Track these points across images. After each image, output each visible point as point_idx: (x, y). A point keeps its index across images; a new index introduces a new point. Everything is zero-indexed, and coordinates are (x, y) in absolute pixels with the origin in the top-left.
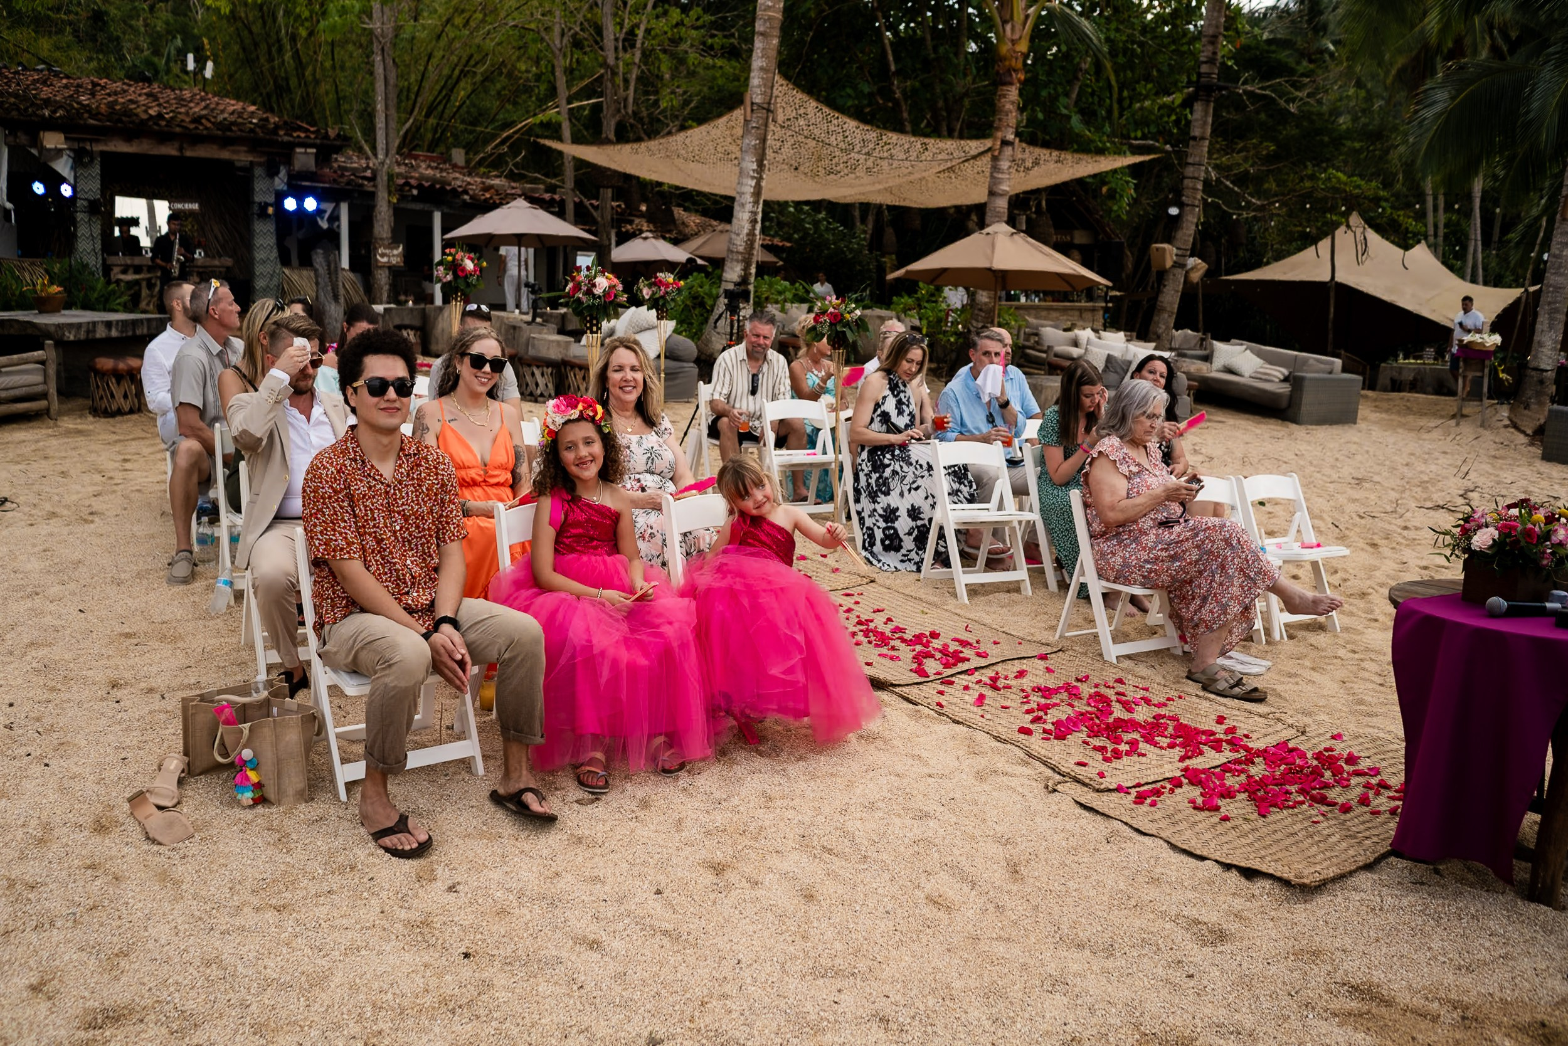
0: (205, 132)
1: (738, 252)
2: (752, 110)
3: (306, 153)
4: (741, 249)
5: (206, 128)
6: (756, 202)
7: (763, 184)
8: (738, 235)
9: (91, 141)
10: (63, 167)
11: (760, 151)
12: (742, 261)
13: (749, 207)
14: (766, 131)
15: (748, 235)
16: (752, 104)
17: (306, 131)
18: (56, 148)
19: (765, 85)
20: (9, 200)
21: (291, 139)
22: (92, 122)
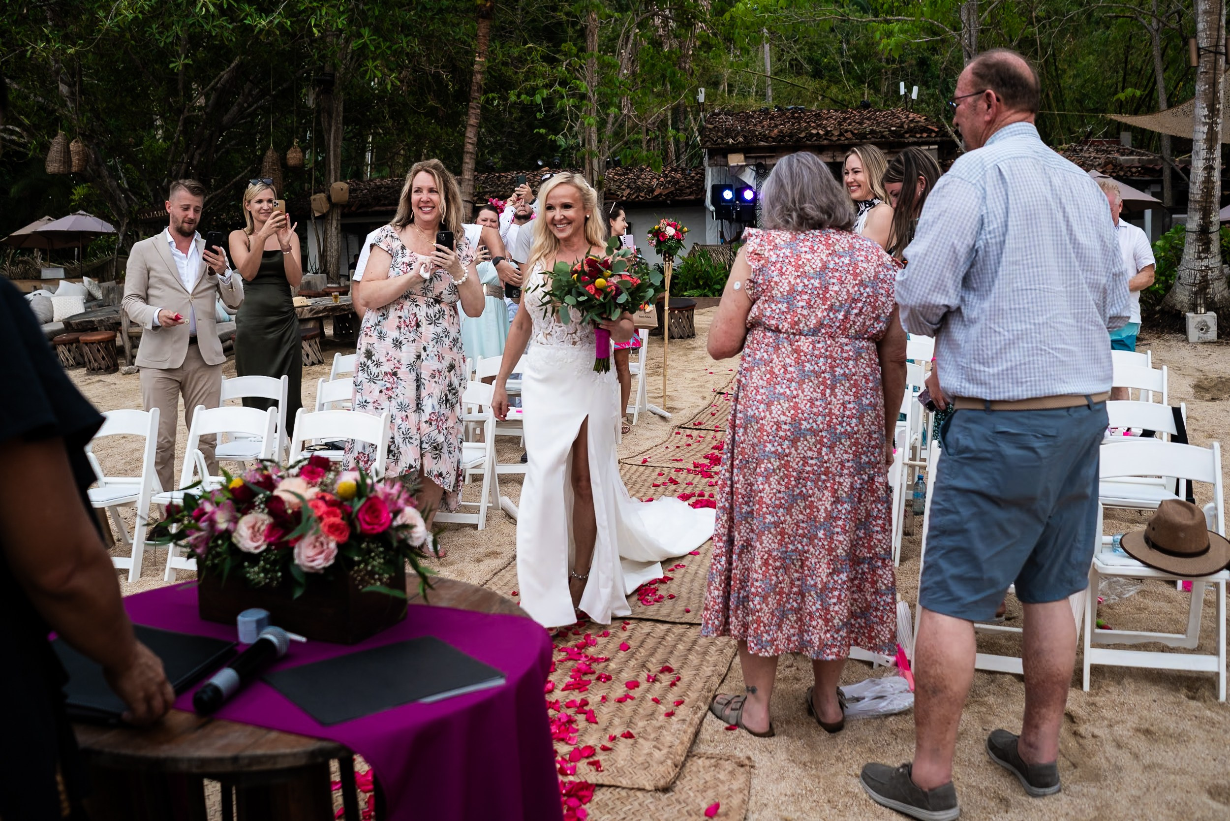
0: (846, 142)
1: (1195, 201)
2: (1199, 56)
3: (929, 149)
4: (1198, 197)
5: (847, 139)
6: (1211, 149)
7: (1219, 128)
8: (1195, 183)
9: (764, 157)
10: (749, 177)
11: (1210, 96)
12: (1200, 209)
13: (1203, 154)
14: (1215, 74)
15: (1204, 182)
16: (1199, 49)
17: (933, 131)
18: (738, 166)
19: (1210, 28)
20: (713, 203)
21: (916, 140)
22: (762, 143)
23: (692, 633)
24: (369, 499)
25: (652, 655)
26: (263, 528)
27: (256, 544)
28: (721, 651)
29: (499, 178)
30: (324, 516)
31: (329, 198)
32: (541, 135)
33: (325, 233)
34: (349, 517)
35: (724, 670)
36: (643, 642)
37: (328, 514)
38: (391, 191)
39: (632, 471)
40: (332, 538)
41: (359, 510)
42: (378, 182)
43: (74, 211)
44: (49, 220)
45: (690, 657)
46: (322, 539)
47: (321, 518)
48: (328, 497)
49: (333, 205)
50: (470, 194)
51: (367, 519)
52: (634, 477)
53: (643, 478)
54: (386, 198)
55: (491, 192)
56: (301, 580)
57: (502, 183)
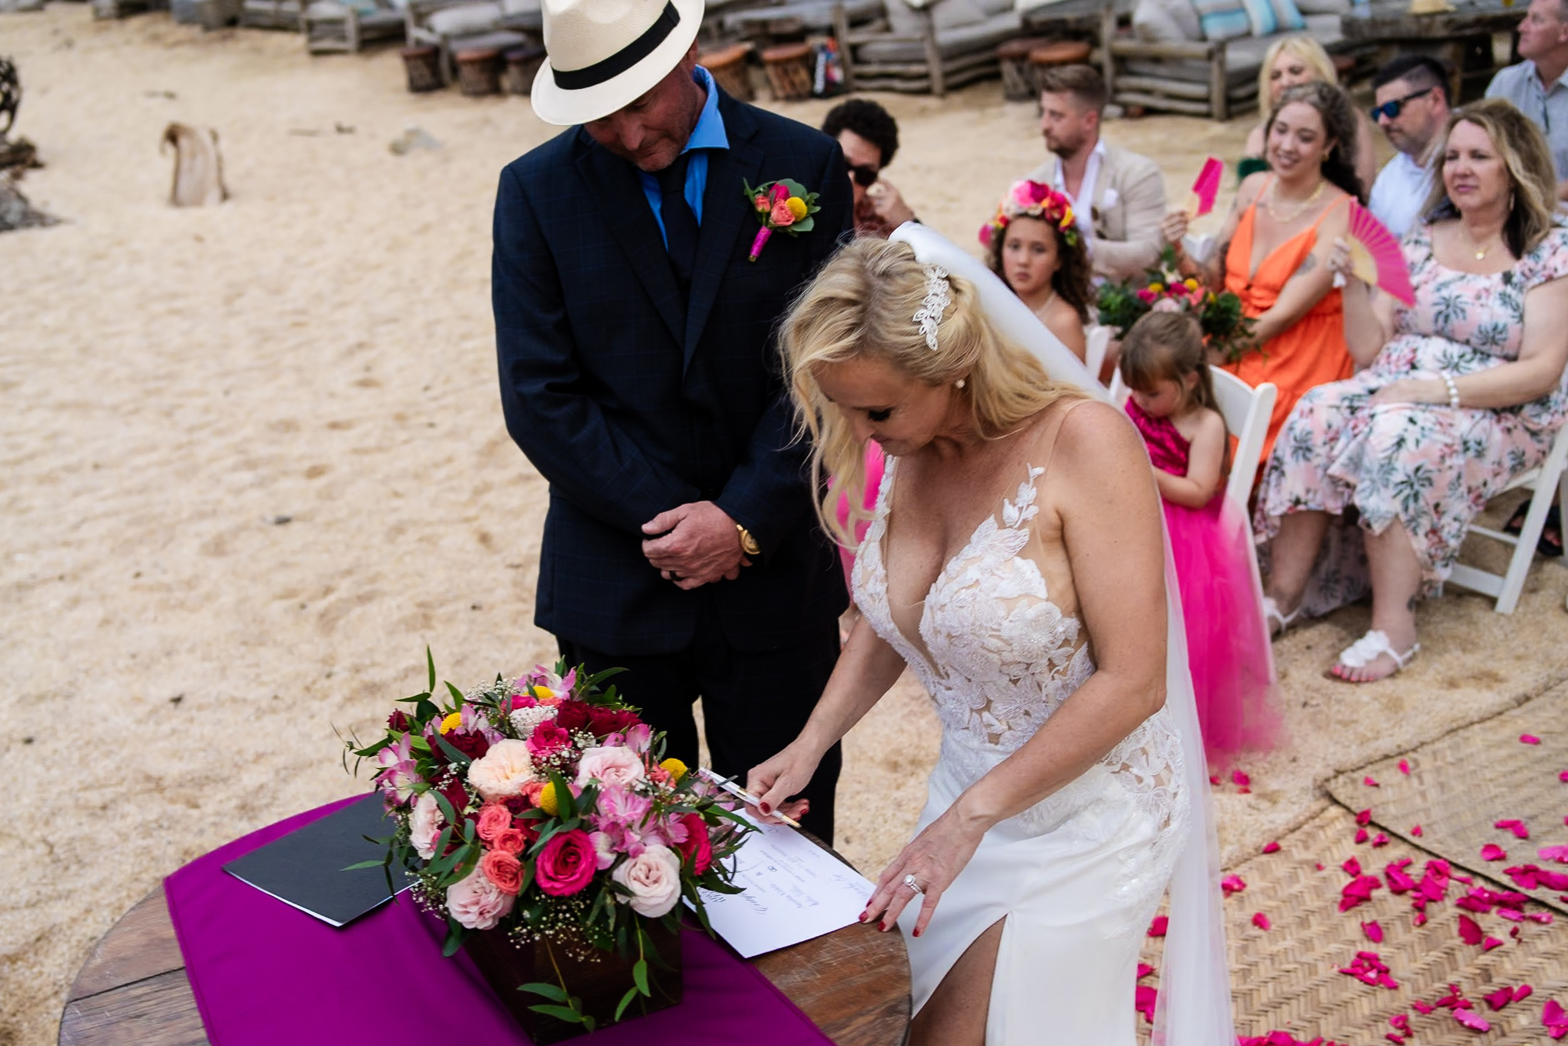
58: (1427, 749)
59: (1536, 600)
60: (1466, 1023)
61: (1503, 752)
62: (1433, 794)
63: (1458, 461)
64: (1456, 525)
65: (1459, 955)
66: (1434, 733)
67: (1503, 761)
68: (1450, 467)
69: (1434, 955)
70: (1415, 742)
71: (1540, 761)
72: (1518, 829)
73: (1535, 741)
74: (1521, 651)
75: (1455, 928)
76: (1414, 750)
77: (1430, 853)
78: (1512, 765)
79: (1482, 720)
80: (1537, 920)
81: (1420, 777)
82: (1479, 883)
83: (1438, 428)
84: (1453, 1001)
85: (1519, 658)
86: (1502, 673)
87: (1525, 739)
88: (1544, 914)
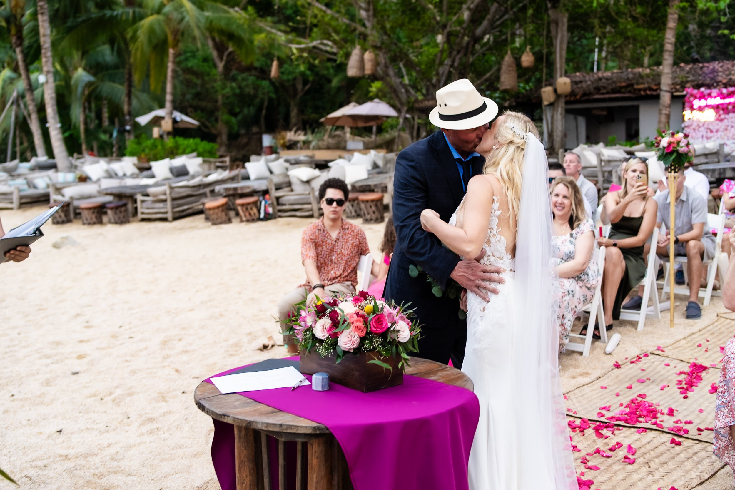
23: (700, 446)
24: (377, 315)
25: (658, 457)
26: (328, 326)
27: (323, 334)
28: (713, 463)
29: (702, 68)
30: (354, 322)
31: (555, 91)
32: (724, 35)
33: (552, 117)
34: (366, 322)
35: (707, 477)
36: (656, 447)
37: (357, 321)
38: (610, 82)
39: (725, 324)
40: (356, 333)
41: (371, 319)
42: (600, 74)
43: (371, 99)
44: (355, 106)
45: (686, 463)
46: (351, 333)
47: (353, 323)
48: (361, 312)
49: (558, 96)
50: (669, 85)
51: (375, 325)
52: (723, 329)
53: (731, 329)
54: (605, 88)
55: (692, 81)
56: (341, 355)
57: (704, 73)
58: (571, 393)
59: (595, 352)
60: (605, 455)
61: (596, 392)
62: (577, 404)
63: (567, 298)
64: (570, 322)
65: (597, 441)
66: (573, 389)
67: (597, 394)
68: (565, 300)
69: (589, 443)
70: (568, 391)
71: (608, 392)
72: (607, 409)
73: (606, 388)
74: (594, 367)
75: (594, 435)
76: (568, 393)
77: (580, 418)
78: (600, 394)
79: (587, 384)
80: (619, 430)
81: (571, 400)
82: (598, 423)
83: (560, 286)
84: (598, 451)
85: (593, 369)
86: (590, 372)
87: (602, 388)
88: (621, 428)
